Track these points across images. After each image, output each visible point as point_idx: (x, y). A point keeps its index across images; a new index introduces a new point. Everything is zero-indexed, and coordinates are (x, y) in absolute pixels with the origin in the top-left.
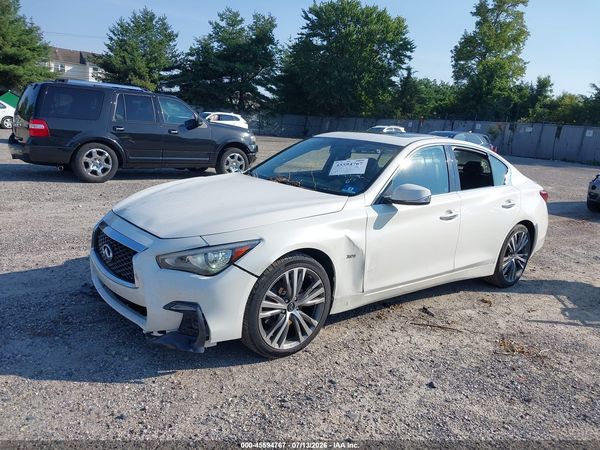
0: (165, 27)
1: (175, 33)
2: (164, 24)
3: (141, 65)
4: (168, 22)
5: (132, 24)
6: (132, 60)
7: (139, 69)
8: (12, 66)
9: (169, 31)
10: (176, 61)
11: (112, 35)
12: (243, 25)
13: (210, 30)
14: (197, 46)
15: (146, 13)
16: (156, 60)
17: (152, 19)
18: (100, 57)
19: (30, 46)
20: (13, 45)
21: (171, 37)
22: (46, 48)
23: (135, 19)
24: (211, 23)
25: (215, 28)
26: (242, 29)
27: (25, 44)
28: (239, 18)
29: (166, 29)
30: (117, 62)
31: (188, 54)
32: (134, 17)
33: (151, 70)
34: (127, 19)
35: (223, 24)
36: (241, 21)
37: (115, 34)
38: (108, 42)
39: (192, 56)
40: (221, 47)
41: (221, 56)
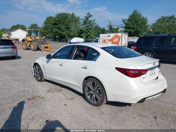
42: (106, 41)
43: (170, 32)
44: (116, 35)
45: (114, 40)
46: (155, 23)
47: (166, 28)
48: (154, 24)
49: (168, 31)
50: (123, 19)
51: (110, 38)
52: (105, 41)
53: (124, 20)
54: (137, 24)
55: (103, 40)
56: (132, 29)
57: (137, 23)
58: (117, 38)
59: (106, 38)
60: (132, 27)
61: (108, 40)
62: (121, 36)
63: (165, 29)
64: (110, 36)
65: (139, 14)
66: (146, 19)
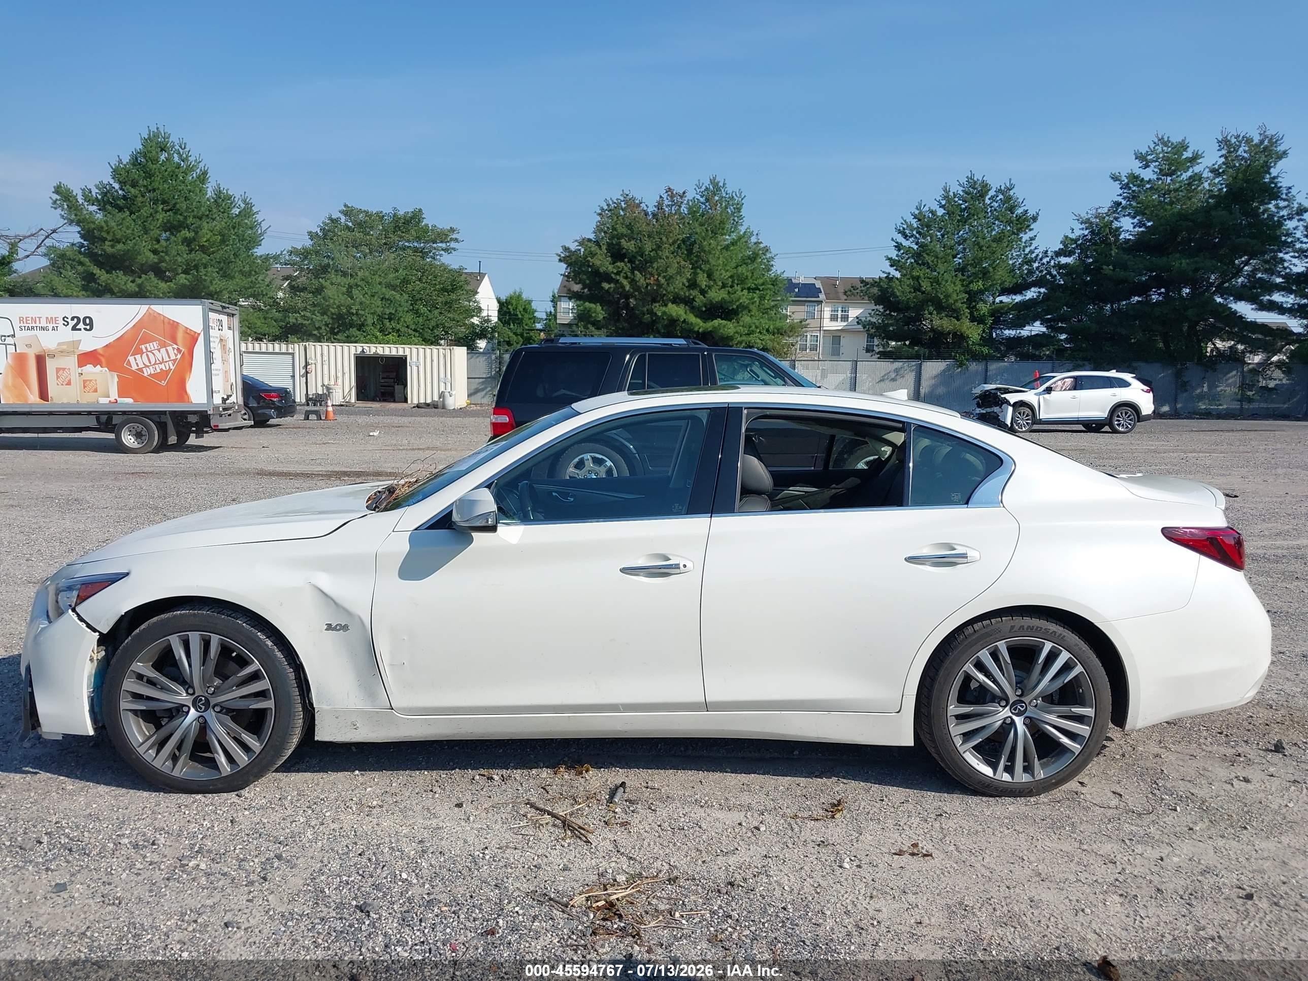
0: (1009, 203)
1: (1031, 213)
2: (1009, 198)
3: (953, 290)
4: (1018, 193)
5: (940, 212)
6: (936, 281)
7: (947, 296)
8: (717, 322)
9: (1020, 211)
10: (1031, 272)
11: (900, 239)
12: (1197, 169)
13: (1113, 193)
14: (1079, 231)
15: (972, 182)
16: (985, 274)
17: (982, 195)
18: (876, 283)
19: (750, 284)
20: (724, 286)
21: (1023, 223)
22: (775, 282)
23: (948, 200)
24: (1115, 178)
25: (1125, 187)
26: (1197, 178)
27: (742, 281)
28: (1187, 154)
29: (1012, 209)
30: (903, 292)
31: (1058, 254)
32: (946, 197)
33: (973, 298)
34: (933, 203)
35: (1148, 174)
36: (1194, 159)
37: (906, 237)
38: (894, 254)
39: (1069, 254)
40: (1141, 224)
41: (1139, 245)
42: (51, 366)
43: (417, 313)
44: (152, 318)
45: (135, 362)
46: (308, 243)
47: (390, 286)
48: (305, 254)
49: (406, 306)
50: (58, 190)
51: (90, 342)
52: (41, 361)
53: (64, 195)
54: (188, 242)
55: (20, 359)
56: (156, 275)
57: (186, 233)
58: (163, 345)
59: (49, 341)
60: (153, 258)
61: (74, 360)
62: (198, 327)
63: (390, 293)
64: (89, 324)
65: (190, 169)
66: (248, 211)
